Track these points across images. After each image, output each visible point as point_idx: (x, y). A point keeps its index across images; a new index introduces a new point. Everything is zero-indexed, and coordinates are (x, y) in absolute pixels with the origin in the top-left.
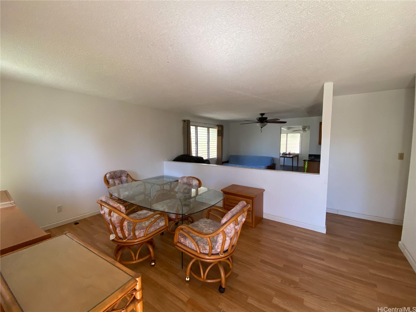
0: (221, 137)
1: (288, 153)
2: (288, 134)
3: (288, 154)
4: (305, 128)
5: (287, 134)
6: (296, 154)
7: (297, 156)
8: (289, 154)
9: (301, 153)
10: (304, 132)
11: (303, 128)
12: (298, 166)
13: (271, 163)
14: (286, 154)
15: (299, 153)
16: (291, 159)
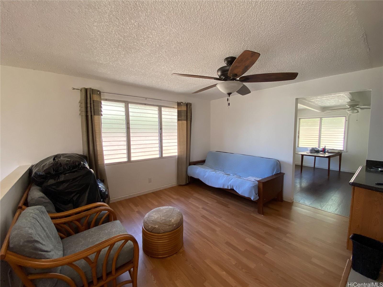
0: (185, 122)
1: (320, 149)
2: (323, 118)
3: (321, 151)
4: (355, 104)
5: (321, 118)
6: (337, 151)
7: (339, 154)
8: (324, 151)
9: (346, 149)
10: (353, 113)
11: (352, 104)
12: (341, 170)
13: (273, 173)
14: (318, 151)
15: (342, 149)
16: (328, 159)
